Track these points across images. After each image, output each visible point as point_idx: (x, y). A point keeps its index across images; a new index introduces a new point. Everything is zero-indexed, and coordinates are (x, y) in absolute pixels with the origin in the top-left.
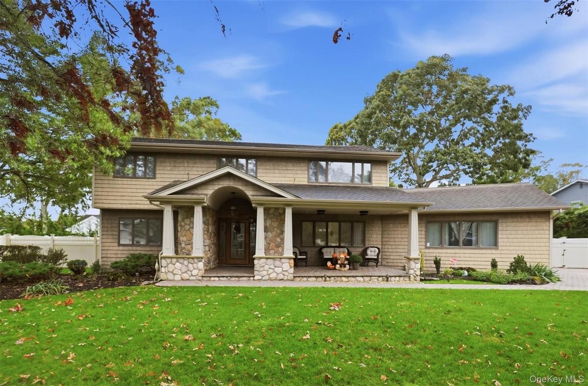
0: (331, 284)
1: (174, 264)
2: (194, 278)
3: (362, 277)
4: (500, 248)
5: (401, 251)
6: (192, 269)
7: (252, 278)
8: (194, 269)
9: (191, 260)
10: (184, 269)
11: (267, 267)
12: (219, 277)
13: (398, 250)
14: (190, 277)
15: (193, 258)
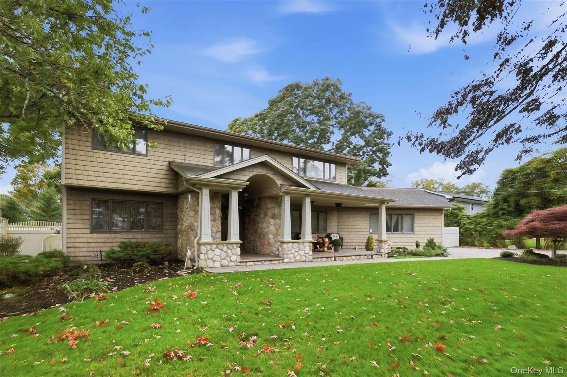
0: (338, 263)
1: (213, 251)
2: (233, 264)
3: (355, 256)
4: (415, 233)
5: (352, 236)
6: (231, 254)
7: (281, 261)
8: (233, 254)
9: (230, 245)
10: (224, 255)
11: (293, 251)
12: (254, 262)
13: (350, 236)
14: (229, 262)
15: (232, 244)
